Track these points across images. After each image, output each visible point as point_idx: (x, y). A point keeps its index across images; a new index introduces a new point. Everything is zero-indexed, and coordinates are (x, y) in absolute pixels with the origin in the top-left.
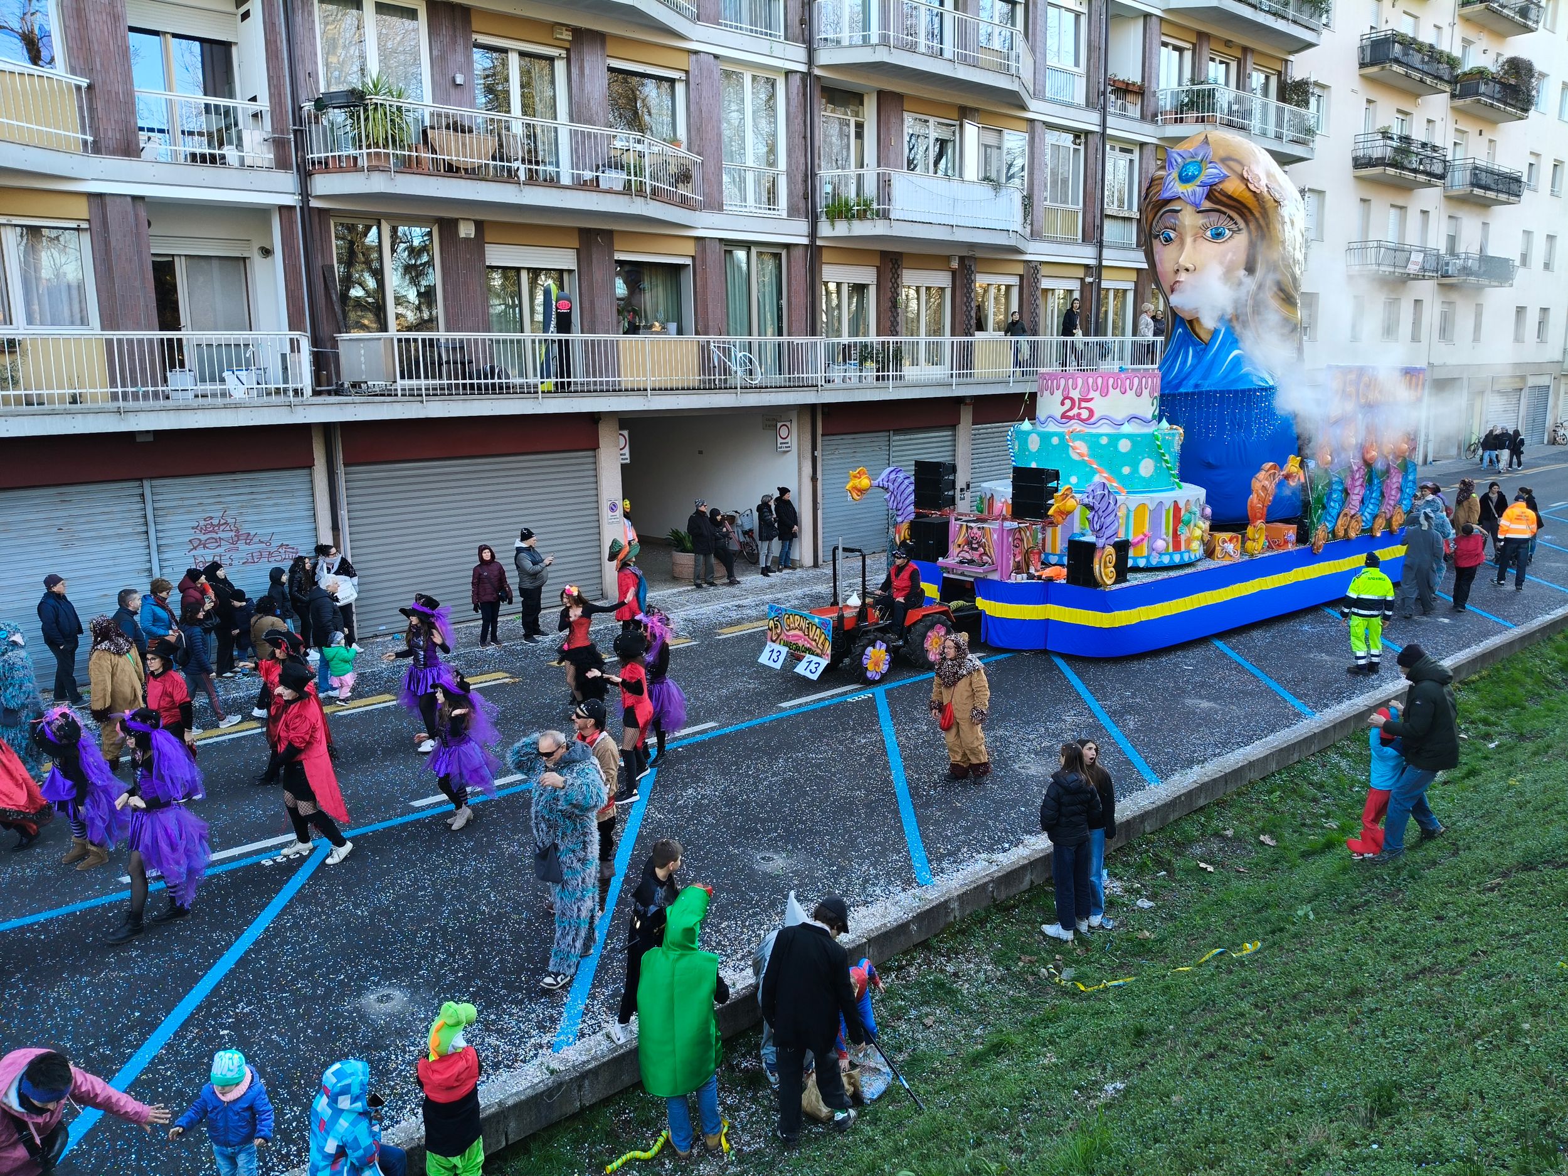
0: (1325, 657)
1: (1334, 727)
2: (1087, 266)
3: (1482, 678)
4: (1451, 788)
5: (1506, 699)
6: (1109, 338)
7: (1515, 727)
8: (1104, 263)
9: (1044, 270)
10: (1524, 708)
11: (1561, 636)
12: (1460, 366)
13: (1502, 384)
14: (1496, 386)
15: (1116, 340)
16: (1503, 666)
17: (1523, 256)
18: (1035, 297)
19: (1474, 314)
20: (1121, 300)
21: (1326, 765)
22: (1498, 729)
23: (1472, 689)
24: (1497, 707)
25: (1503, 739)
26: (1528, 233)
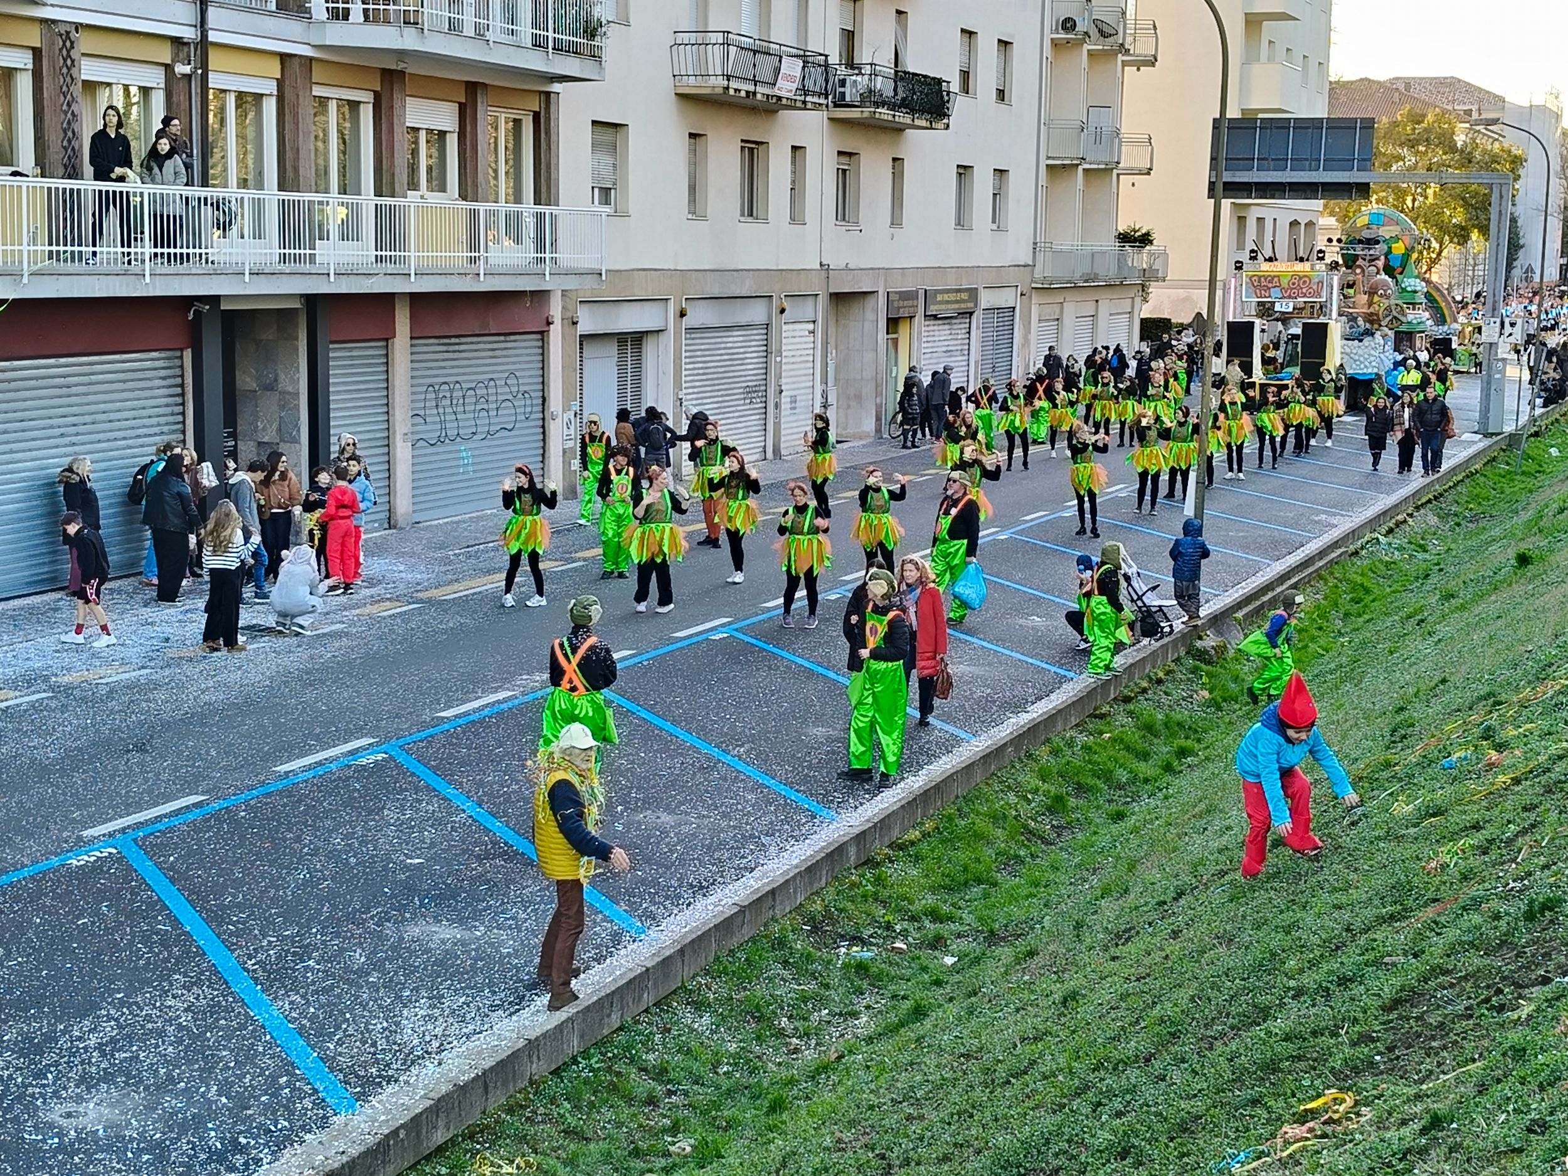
1: (682, 952)
2: (177, 41)
3: (926, 835)
4: (878, 1047)
5: (966, 869)
6: (232, 192)
7: (980, 919)
8: (213, 37)
9: (85, 43)
10: (995, 884)
11: (1045, 748)
12: (872, 269)
13: (940, 303)
14: (932, 307)
15: (246, 197)
16: (958, 810)
17: (965, 75)
18: (69, 97)
19: (890, 176)
20: (251, 115)
21: (670, 1029)
22: (955, 927)
23: (910, 856)
24: (953, 886)
25: (963, 945)
26: (969, 34)
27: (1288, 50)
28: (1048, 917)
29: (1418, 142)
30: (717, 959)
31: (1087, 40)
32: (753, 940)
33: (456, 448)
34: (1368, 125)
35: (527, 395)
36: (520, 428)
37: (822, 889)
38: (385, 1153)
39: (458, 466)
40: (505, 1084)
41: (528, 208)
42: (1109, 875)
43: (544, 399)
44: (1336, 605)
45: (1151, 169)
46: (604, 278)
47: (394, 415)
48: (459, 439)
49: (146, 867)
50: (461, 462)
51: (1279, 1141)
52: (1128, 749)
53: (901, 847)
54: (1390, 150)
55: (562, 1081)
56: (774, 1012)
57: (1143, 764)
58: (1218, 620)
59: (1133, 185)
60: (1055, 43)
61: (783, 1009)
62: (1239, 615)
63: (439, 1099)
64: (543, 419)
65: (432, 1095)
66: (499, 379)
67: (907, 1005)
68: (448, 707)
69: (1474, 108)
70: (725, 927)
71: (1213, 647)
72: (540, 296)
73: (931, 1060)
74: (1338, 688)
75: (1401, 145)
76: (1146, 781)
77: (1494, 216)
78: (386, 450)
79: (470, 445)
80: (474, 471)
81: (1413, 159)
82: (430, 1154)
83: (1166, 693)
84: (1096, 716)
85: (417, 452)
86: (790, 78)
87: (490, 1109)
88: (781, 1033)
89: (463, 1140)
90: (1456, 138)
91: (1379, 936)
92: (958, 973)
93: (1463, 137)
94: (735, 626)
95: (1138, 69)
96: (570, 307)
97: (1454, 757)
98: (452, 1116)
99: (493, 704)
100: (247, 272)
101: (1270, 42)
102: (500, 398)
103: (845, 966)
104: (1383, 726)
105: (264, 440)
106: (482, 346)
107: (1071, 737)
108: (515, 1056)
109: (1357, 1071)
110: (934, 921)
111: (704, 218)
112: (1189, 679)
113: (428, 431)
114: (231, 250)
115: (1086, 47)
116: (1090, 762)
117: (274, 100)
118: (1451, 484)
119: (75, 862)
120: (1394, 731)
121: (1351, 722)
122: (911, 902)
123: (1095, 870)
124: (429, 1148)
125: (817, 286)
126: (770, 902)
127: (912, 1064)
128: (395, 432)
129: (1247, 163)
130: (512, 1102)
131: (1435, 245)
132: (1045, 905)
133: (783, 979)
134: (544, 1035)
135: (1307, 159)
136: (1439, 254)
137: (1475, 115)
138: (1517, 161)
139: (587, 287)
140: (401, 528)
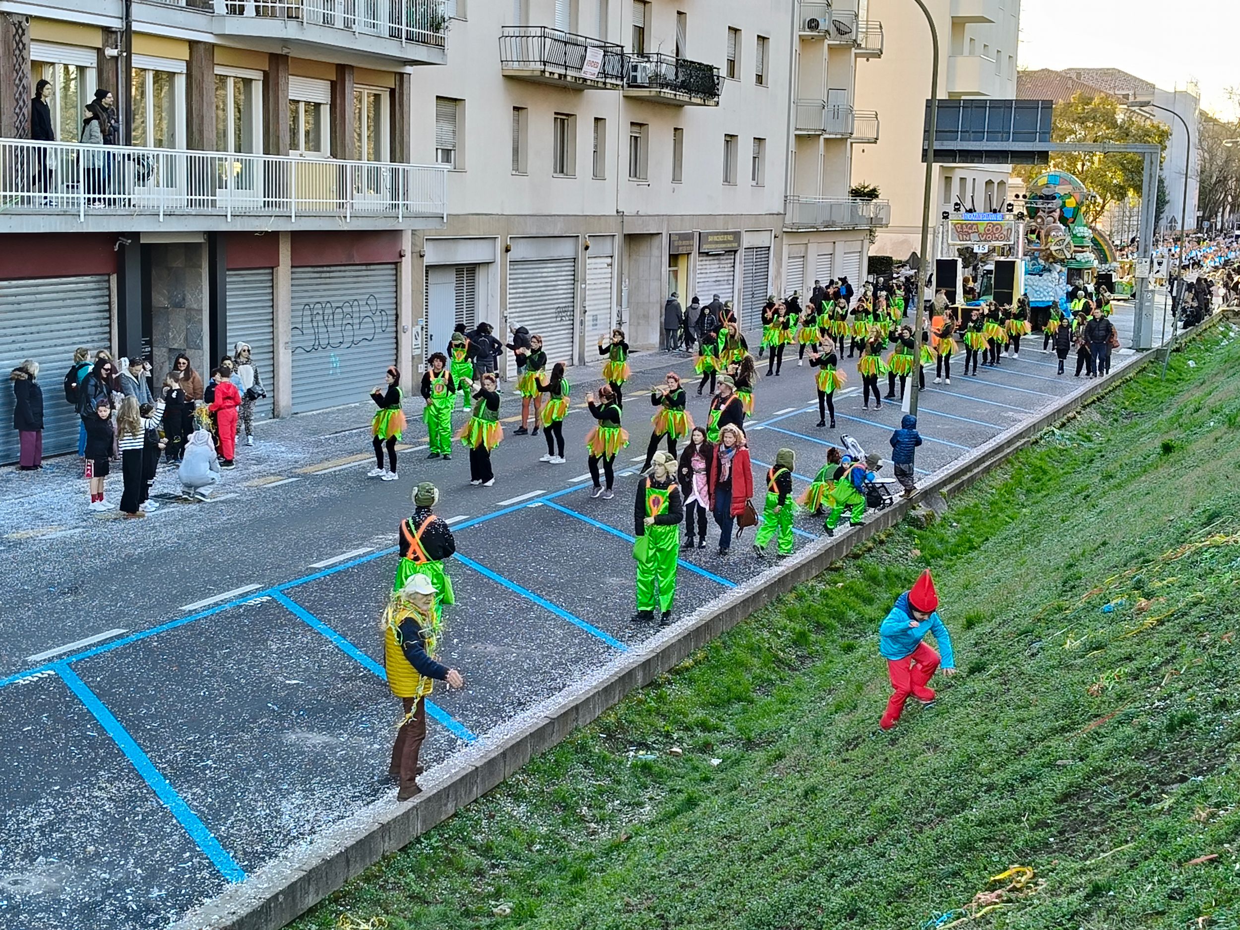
0: (491, 648)
1: (504, 754)
3: (697, 663)
4: (659, 830)
5: (729, 690)
6: (150, 150)
7: (740, 729)
8: (135, 27)
9: (34, 31)
10: (751, 702)
11: (793, 595)
12: (658, 215)
13: (711, 243)
14: (705, 246)
15: (161, 154)
16: (723, 643)
17: (732, 63)
18: (20, 73)
19: (672, 141)
20: (165, 89)
21: (494, 816)
22: (720, 735)
23: (685, 679)
24: (718, 704)
25: (727, 749)
26: (735, 31)
27: (985, 46)
28: (793, 728)
29: (1087, 119)
30: (532, 760)
31: (828, 36)
32: (561, 745)
33: (327, 354)
34: (1048, 105)
35: (383, 313)
36: (379, 339)
37: (615, 705)
38: (267, 914)
39: (329, 369)
40: (363, 859)
41: (385, 165)
42: (841, 694)
43: (397, 316)
44: (1020, 483)
45: (877, 139)
46: (445, 220)
47: (277, 328)
48: (329, 347)
49: (77, 686)
50: (331, 366)
51: (974, 905)
52: (857, 595)
53: (678, 672)
54: (1065, 125)
55: (409, 857)
56: (576, 802)
57: (868, 607)
58: (928, 494)
59: (863, 151)
60: (802, 39)
61: (583, 800)
62: (945, 490)
63: (310, 871)
64: (397, 332)
65: (305, 867)
66: (361, 300)
67: (681, 797)
68: (319, 560)
69: (1131, 93)
70: (539, 735)
71: (923, 516)
72: (395, 234)
73: (700, 841)
74: (1021, 549)
75: (1074, 121)
76: (871, 621)
77: (1146, 178)
78: (271, 355)
79: (338, 352)
80: (341, 373)
81: (1083, 133)
82: (304, 914)
83: (887, 552)
84: (832, 569)
85: (296, 358)
86: (593, 64)
87: (351, 879)
88: (582, 819)
89: (330, 903)
90: (1117, 117)
91: (1053, 743)
92: (722, 771)
93: (1122, 116)
94: (548, 497)
95: (868, 60)
96: (418, 243)
97: (1112, 603)
98: (320, 885)
99: (355, 557)
100: (161, 214)
101: (971, 39)
102: (362, 315)
103: (634, 766)
104: (1057, 578)
105: (175, 346)
106: (348, 274)
107: (812, 586)
108: (371, 836)
109: (1034, 850)
110: (703, 731)
111: (524, 174)
112: (904, 541)
113: (304, 341)
114: (148, 196)
115: (827, 42)
116: (827, 605)
117: (184, 77)
118: (1111, 388)
119: (21, 682)
120: (1065, 583)
121: (1032, 576)
122: (686, 715)
123: (830, 691)
124: (302, 909)
125: (614, 228)
126: (574, 715)
127: (685, 843)
128: (278, 341)
129: (952, 134)
130: (368, 873)
131: (1100, 200)
132: (791, 719)
133: (583, 777)
134: (394, 820)
135: (1000, 132)
136: (1103, 208)
137: (1131, 99)
138: (1164, 135)
139: (431, 228)
140: (283, 418)
